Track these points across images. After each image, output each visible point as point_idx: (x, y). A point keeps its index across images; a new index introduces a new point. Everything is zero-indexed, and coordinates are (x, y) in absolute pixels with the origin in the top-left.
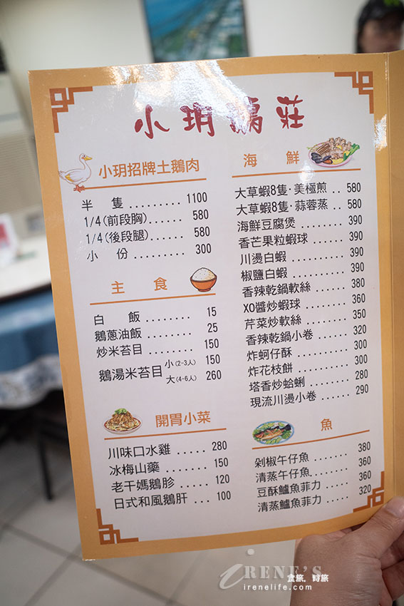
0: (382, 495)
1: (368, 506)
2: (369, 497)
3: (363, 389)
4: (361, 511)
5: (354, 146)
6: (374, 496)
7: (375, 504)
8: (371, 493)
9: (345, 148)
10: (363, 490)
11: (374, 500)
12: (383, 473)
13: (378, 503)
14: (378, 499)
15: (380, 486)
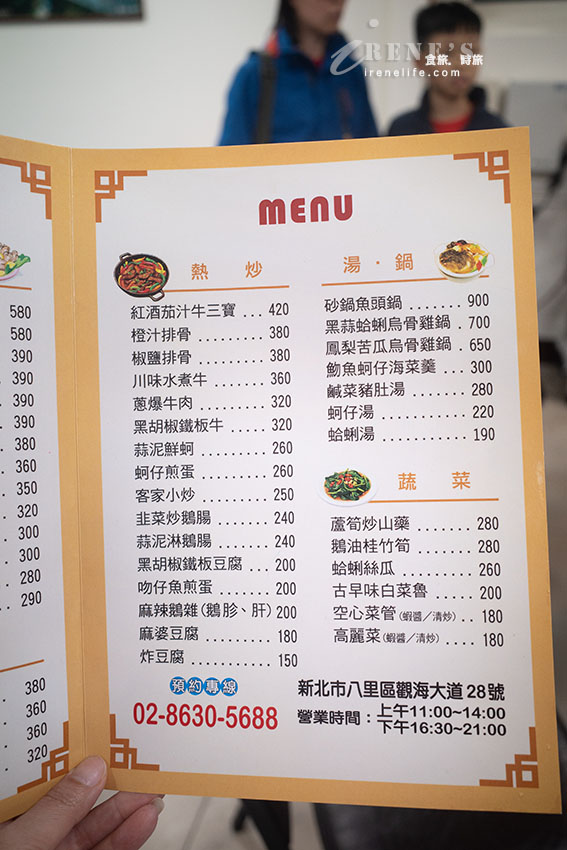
0: (65, 759)
1: (44, 779)
2: (44, 765)
3: (34, 598)
4: (30, 790)
5: (22, 257)
6: (53, 761)
7: (54, 774)
8: (48, 758)
9: (8, 258)
10: (35, 755)
11: (53, 769)
12: (66, 725)
13: (61, 772)
14: (60, 766)
15: (62, 745)
